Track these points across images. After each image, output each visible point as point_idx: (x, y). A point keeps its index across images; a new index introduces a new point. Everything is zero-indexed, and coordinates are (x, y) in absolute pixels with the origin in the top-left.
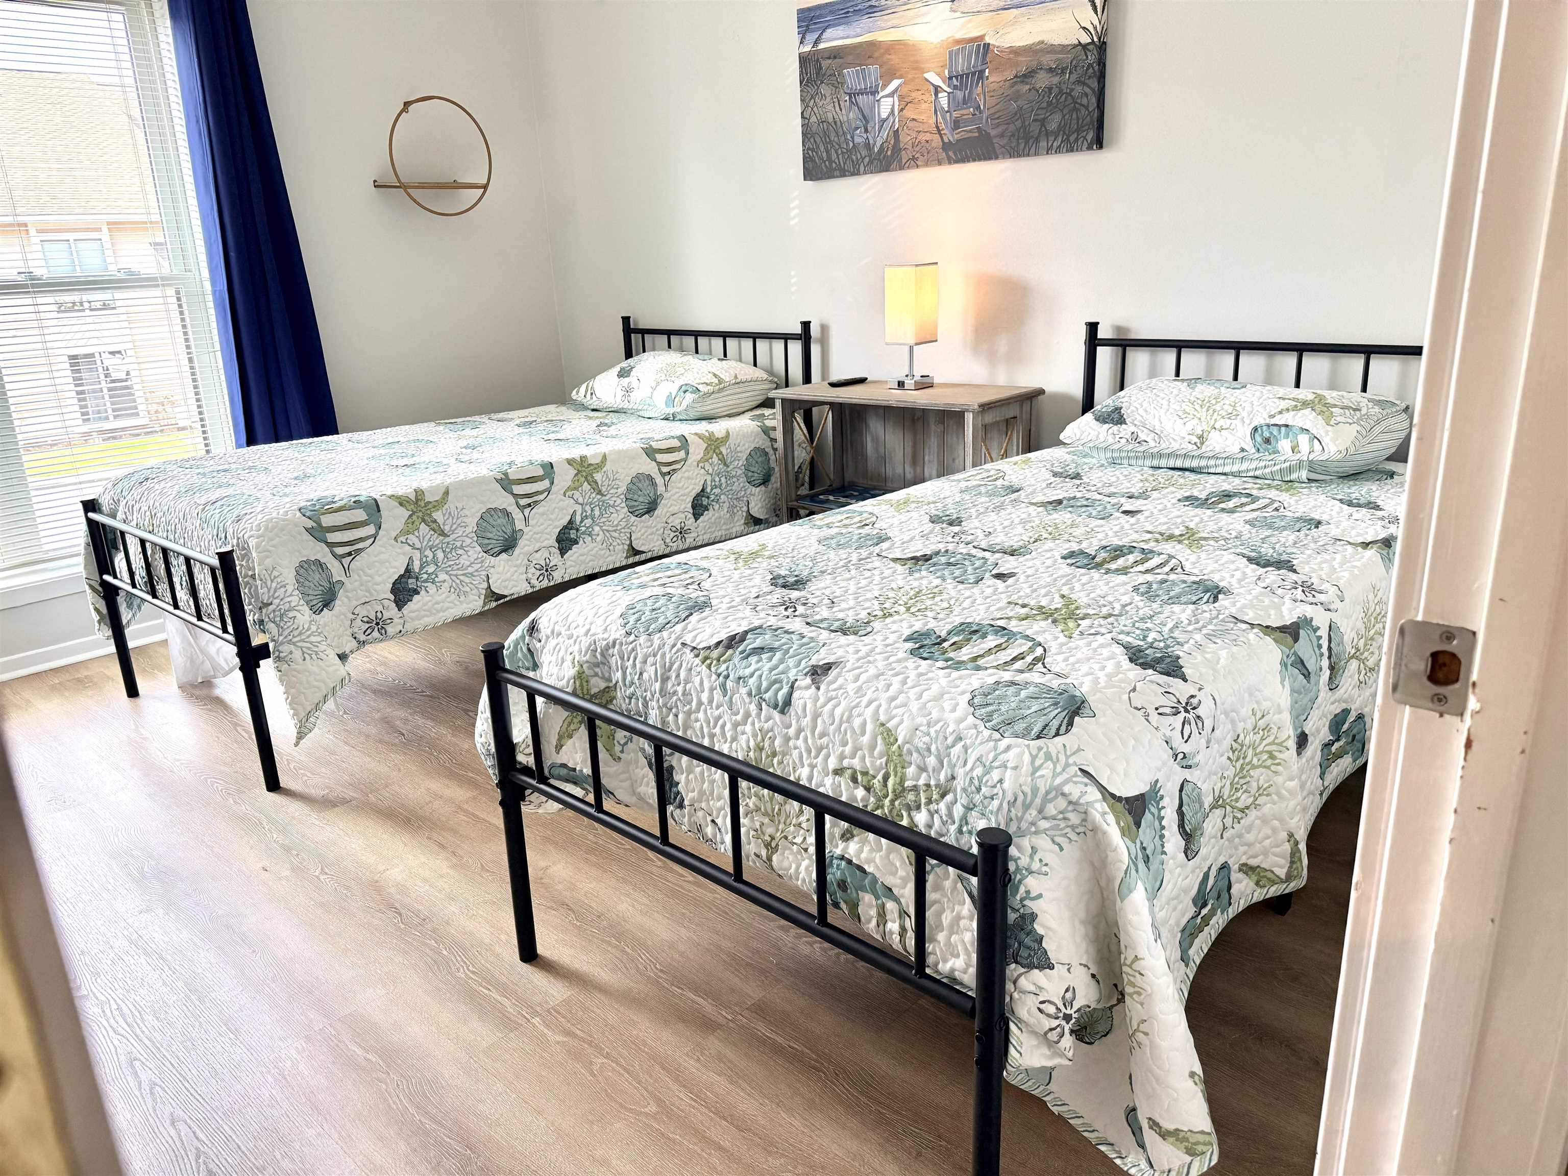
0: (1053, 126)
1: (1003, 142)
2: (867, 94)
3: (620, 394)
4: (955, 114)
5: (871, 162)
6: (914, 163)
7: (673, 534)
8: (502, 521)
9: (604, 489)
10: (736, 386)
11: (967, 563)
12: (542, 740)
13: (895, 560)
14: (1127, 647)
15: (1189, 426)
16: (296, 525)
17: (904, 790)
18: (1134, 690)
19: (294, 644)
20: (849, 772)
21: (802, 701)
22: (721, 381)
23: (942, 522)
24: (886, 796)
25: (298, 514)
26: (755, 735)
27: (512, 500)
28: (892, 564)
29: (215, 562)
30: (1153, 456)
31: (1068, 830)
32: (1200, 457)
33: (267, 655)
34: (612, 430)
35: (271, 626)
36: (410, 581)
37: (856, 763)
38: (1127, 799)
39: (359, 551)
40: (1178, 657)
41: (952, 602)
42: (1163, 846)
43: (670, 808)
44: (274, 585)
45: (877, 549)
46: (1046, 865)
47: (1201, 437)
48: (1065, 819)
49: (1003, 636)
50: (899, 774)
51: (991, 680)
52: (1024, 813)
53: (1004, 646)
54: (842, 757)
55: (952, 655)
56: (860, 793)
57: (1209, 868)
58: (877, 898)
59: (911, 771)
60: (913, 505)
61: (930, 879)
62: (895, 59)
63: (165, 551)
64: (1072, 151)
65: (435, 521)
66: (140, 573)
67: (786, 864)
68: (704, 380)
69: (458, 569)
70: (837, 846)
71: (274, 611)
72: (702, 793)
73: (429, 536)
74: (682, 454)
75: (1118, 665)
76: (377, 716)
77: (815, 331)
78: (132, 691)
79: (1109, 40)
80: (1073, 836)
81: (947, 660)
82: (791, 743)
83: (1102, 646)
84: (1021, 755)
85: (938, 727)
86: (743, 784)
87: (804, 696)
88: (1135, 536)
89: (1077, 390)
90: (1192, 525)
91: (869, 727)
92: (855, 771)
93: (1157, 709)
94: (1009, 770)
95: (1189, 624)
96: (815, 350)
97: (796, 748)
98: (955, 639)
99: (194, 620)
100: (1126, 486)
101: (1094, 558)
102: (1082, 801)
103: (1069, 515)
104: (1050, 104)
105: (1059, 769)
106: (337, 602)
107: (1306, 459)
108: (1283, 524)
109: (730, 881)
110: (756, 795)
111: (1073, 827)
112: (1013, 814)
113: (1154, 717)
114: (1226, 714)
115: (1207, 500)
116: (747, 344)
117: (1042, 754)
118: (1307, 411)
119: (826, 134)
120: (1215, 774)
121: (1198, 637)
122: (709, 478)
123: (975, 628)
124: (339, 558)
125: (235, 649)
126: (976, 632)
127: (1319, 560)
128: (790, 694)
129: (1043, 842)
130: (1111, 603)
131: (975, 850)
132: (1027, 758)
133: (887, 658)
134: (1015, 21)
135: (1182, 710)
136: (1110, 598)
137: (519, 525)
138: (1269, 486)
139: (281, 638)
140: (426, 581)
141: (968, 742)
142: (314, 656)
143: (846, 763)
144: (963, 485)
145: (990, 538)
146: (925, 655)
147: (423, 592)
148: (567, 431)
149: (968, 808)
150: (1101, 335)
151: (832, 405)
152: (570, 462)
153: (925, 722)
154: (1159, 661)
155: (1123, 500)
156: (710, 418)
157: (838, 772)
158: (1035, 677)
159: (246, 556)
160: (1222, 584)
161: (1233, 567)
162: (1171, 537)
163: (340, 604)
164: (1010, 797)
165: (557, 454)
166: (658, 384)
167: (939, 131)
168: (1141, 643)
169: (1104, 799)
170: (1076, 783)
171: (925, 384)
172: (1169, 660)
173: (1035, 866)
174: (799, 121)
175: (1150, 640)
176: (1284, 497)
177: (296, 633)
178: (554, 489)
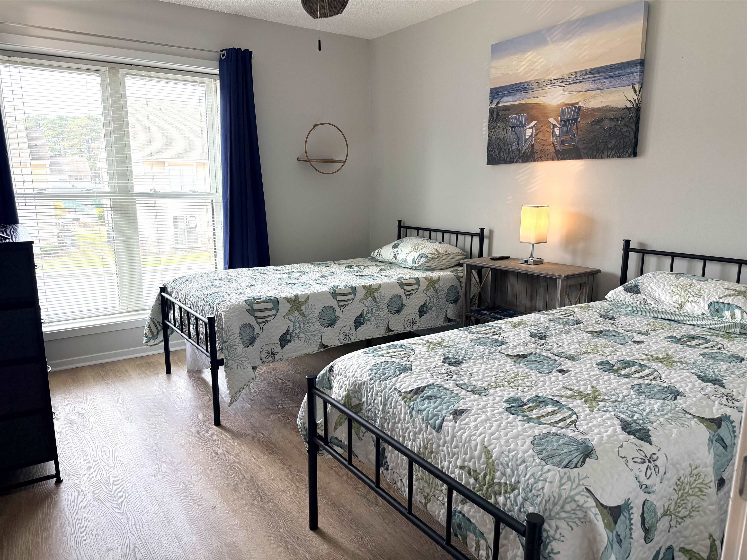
0: (611, 145)
1: (585, 151)
2: (520, 127)
3: (392, 255)
4: (562, 138)
5: (520, 158)
6: (540, 159)
7: (408, 323)
8: (331, 312)
9: (378, 300)
10: (446, 256)
11: (545, 361)
12: (329, 424)
13: (508, 355)
14: (622, 421)
15: (674, 299)
16: (242, 308)
17: (494, 483)
18: (622, 446)
19: (234, 360)
20: (467, 468)
21: (447, 428)
22: (439, 253)
23: (536, 337)
24: (485, 485)
25: (244, 303)
26: (424, 441)
27: (336, 302)
28: (505, 358)
29: (207, 321)
30: (654, 312)
31: (576, 520)
32: (680, 315)
33: (222, 364)
34: (386, 273)
35: (226, 352)
36: (288, 336)
37: (471, 464)
38: (610, 508)
39: (268, 321)
40: (649, 430)
41: (533, 383)
42: (631, 534)
43: (381, 470)
44: (230, 333)
45: (499, 348)
46: (563, 536)
47: (680, 305)
48: (575, 513)
49: (556, 406)
50: (492, 475)
51: (544, 431)
52: (553, 507)
53: (556, 412)
54: (464, 460)
55: (527, 413)
56: (472, 481)
57: (660, 548)
58: (476, 537)
59: (498, 474)
60: (523, 326)
61: (503, 533)
62: (534, 112)
63: (188, 313)
64: (620, 157)
65: (302, 310)
66: (178, 321)
67: (433, 509)
68: (431, 252)
69: (309, 332)
70: (458, 506)
71: (228, 345)
72: (397, 465)
73: (298, 317)
74: (416, 286)
75: (615, 431)
76: (268, 395)
77: (486, 232)
78: (169, 371)
79: (642, 106)
80: (578, 522)
81: (524, 416)
82: (441, 448)
83: (608, 418)
84: (554, 476)
85: (513, 453)
86: (415, 466)
87: (448, 425)
88: (637, 356)
89: (618, 271)
90: (670, 353)
91: (479, 447)
92: (470, 469)
93: (633, 459)
94: (547, 483)
95: (658, 411)
96: (486, 241)
97: (443, 451)
98: (531, 405)
99: (196, 344)
100: (637, 327)
101: (613, 366)
102: (584, 506)
103: (604, 341)
104: (610, 135)
105: (574, 486)
106: (256, 343)
107: (738, 322)
108: (721, 358)
109: (406, 512)
110: (422, 471)
111: (579, 518)
112: (547, 507)
113: (631, 464)
114: (674, 466)
115: (681, 339)
116: (454, 236)
117: (566, 477)
118: (740, 297)
119: (499, 144)
120: (666, 497)
121: (662, 419)
122: (428, 298)
123: (543, 400)
124: (259, 323)
125: (210, 360)
126: (542, 402)
127: (739, 381)
128: (442, 423)
129: (562, 524)
130: (618, 394)
131: (525, 523)
132: (557, 478)
133: (493, 411)
134: (594, 97)
135: (647, 461)
136: (618, 391)
137: (338, 314)
138: (717, 335)
139: (229, 357)
140: (295, 337)
141: (528, 464)
142: (242, 367)
143: (466, 464)
144: (551, 317)
145: (560, 349)
146: (513, 412)
147: (293, 342)
148: (367, 272)
149: (525, 499)
150: (632, 246)
151: (492, 269)
152: (364, 287)
153: (507, 450)
154: (638, 431)
155: (635, 334)
156: (432, 270)
157: (462, 468)
158: (570, 433)
159: (220, 319)
160: (681, 390)
161: (688, 380)
162: (657, 359)
163: (257, 344)
164: (546, 498)
165: (358, 282)
166: (410, 252)
167: (554, 145)
168: (630, 420)
169: (597, 506)
170: (582, 495)
171: (539, 262)
172: (643, 431)
173: (558, 536)
174: (487, 138)
175: (635, 418)
176: (725, 342)
177: (236, 356)
178: (355, 299)
